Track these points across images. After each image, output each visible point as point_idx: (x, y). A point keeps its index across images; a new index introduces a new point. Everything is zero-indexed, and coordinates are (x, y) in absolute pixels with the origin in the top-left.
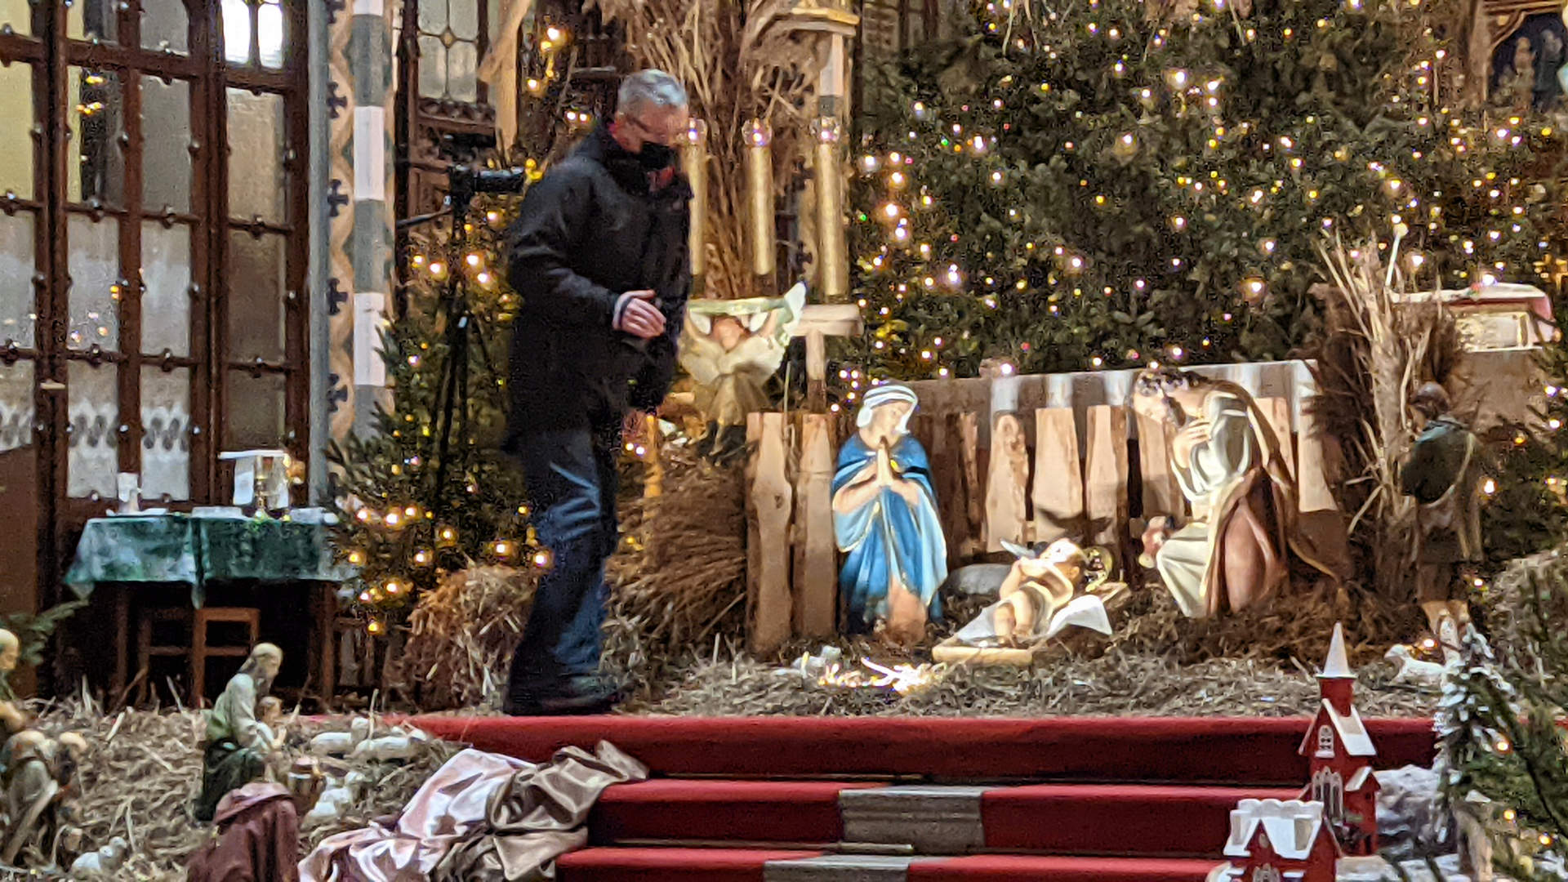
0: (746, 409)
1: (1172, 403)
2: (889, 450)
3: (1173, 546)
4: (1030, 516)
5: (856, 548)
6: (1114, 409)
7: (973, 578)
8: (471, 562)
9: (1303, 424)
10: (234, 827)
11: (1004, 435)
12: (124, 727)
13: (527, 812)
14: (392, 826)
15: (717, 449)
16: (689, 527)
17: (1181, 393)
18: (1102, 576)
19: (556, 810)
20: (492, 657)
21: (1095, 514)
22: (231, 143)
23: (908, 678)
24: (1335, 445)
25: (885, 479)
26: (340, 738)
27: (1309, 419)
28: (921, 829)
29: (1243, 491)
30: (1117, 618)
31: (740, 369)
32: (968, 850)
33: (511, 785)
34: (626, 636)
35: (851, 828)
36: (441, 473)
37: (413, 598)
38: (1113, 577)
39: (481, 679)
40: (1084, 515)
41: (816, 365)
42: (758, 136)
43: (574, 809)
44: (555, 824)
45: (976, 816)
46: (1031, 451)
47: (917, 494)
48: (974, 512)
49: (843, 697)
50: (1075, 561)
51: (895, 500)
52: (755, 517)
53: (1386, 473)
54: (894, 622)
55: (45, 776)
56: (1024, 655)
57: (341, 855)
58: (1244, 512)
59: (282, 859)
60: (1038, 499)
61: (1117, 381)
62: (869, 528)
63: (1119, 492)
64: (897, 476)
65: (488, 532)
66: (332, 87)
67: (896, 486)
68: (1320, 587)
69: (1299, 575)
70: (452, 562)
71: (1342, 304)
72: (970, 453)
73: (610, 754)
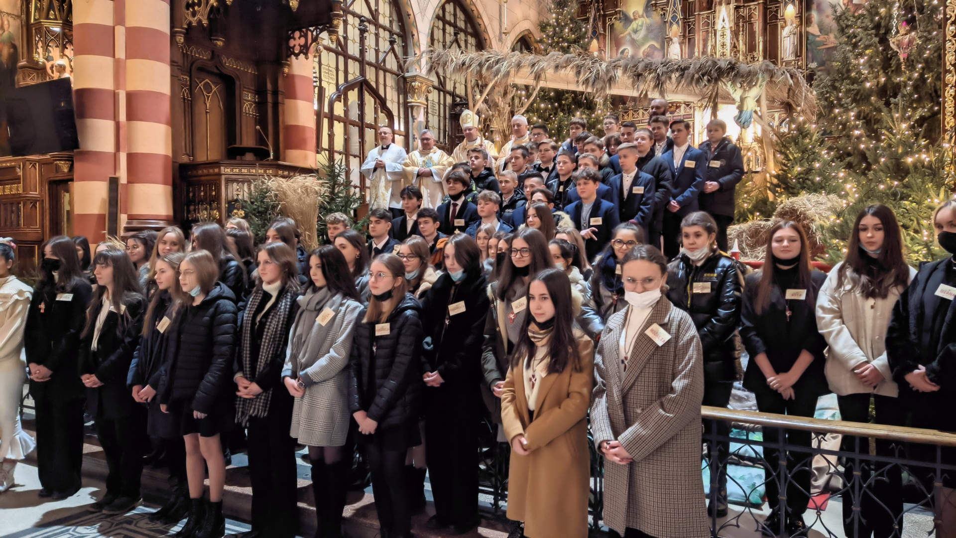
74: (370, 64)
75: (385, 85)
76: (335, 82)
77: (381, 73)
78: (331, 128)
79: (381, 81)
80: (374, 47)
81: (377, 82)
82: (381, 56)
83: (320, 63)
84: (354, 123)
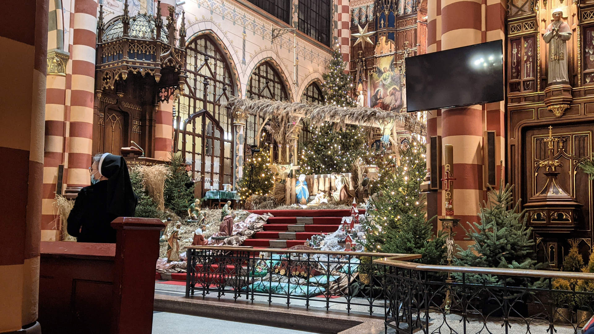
0: (285, 178)
1: (335, 177)
2: (302, 182)
3: (335, 193)
5: (298, 193)
6: (328, 178)
7: (311, 197)
8: (253, 194)
9: (350, 180)
10: (226, 221)
11: (316, 181)
13: (260, 220)
14: (244, 222)
15: (282, 182)
16: (279, 191)
17: (336, 175)
18: (326, 197)
19: (263, 220)
20: (255, 205)
21: (326, 190)
22: (225, 148)
24: (354, 182)
25: (302, 185)
26: (238, 212)
28: (306, 222)
29: (343, 187)
30: (328, 201)
31: (285, 173)
32: (311, 224)
33: (258, 217)
34: (271, 203)
35: (298, 222)
36: (250, 184)
37: (246, 199)
39: (254, 207)
42: (288, 146)
43: (266, 220)
44: (263, 222)
45: (312, 220)
46: (319, 183)
47: (306, 187)
49: (296, 208)
50: (324, 195)
51: (303, 188)
52: (286, 190)
54: (302, 201)
55: (203, 216)
56: (318, 205)
57: (237, 225)
58: (343, 189)
59: (231, 224)
60: (319, 188)
61: (329, 175)
62: (300, 191)
63: (329, 188)
65: (255, 191)
66: (237, 142)
69: (349, 196)
70: (251, 194)
71: (355, 166)
72: (311, 183)
73: (269, 214)
74: (210, 102)
75: (219, 114)
76: (188, 113)
77: (217, 107)
78: (184, 138)
79: (217, 111)
80: (213, 92)
81: (214, 112)
82: (217, 97)
83: (179, 103)
84: (198, 136)
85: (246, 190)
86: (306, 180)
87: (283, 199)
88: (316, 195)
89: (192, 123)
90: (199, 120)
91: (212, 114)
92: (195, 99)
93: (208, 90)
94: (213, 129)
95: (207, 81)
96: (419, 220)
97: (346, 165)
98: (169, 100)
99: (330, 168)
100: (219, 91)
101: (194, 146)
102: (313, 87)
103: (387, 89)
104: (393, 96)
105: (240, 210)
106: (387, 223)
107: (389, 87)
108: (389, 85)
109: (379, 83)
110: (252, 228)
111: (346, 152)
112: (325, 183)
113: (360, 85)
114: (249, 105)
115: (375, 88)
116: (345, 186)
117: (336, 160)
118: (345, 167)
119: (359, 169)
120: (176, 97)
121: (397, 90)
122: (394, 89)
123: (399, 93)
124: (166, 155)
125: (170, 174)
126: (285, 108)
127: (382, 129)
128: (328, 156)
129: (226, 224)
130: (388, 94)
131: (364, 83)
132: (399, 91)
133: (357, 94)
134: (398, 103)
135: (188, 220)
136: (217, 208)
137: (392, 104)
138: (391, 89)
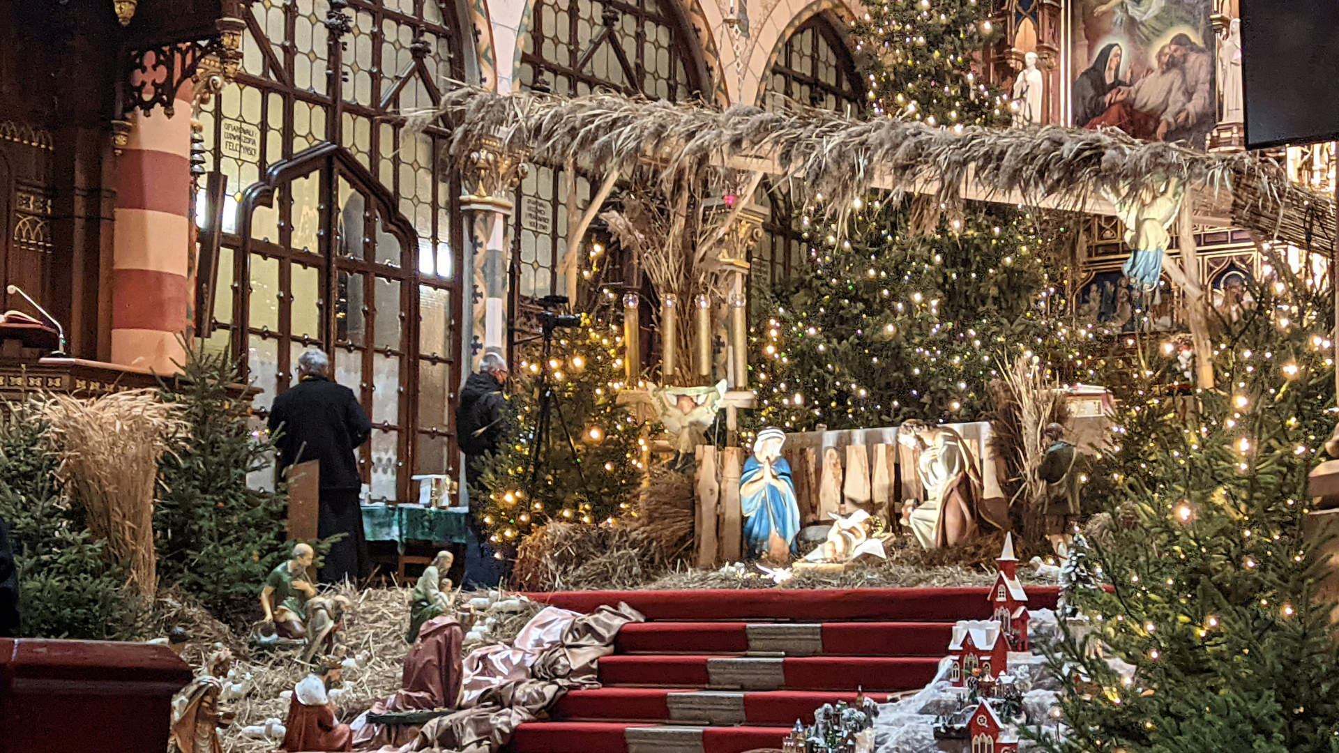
0: (694, 444)
1: (919, 438)
2: (771, 464)
3: (918, 512)
4: (843, 501)
5: (752, 515)
6: (887, 446)
7: (813, 532)
8: (550, 520)
9: (986, 453)
10: (430, 639)
11: (830, 458)
12: (367, 598)
13: (582, 637)
14: (511, 644)
15: (679, 466)
16: (665, 503)
17: (923, 433)
18: (881, 529)
19: (599, 637)
20: (561, 568)
21: (877, 500)
22: (422, 314)
23: (780, 576)
24: (1002, 463)
25: (768, 478)
26: (482, 601)
27: (989, 449)
28: (790, 645)
29: (956, 484)
30: (889, 551)
31: (692, 424)
32: (815, 654)
33: (574, 623)
34: (631, 559)
35: (752, 644)
36: (534, 475)
37: (519, 539)
38: (886, 530)
39: (554, 578)
40: (871, 500)
41: (731, 423)
42: (704, 304)
43: (607, 635)
44: (597, 643)
45: (818, 637)
46: (844, 470)
47: (785, 487)
48: (814, 500)
49: (747, 583)
50: (868, 522)
51: (773, 490)
52: (699, 498)
53: (1029, 476)
54: (772, 553)
55: (327, 618)
56: (841, 567)
57: (483, 658)
58: (956, 495)
59: (454, 656)
60: (847, 492)
61: (888, 432)
62: (759, 504)
63: (889, 489)
64: (774, 477)
65: (559, 505)
66: (475, 287)
67: (774, 482)
68: (995, 534)
69: (983, 527)
70: (540, 520)
72: (812, 469)
73: (625, 608)
74: (356, 110)
75: (396, 161)
76: (257, 158)
77: (386, 131)
78: (242, 273)
79: (386, 150)
80: (368, 66)
81: (374, 154)
82: (387, 89)
83: (218, 115)
84: (305, 259)
85: (519, 500)
86: (787, 453)
87: (683, 540)
88: (830, 523)
89: (276, 203)
90: (306, 190)
91: (364, 161)
92: (291, 95)
93: (347, 57)
94: (369, 230)
95: (340, 17)
96: (1305, 636)
97: (963, 385)
98: (178, 103)
99: (891, 398)
100: (397, 61)
101: (285, 303)
102: (815, 37)
103: (1148, 42)
104: (1174, 75)
105: (492, 593)
106: (1160, 649)
107: (1158, 33)
108: (1158, 26)
109: (1111, 12)
110: (547, 672)
111: (964, 328)
112: (871, 467)
113: (1027, 25)
114: (532, 122)
115: (1093, 37)
116: (966, 479)
117: (922, 364)
118: (960, 395)
119: (1027, 403)
120: (207, 86)
121: (1194, 48)
122: (1180, 40)
123: (1204, 59)
124: (161, 348)
125: (183, 431)
126: (691, 135)
127: (1131, 224)
128: (883, 347)
129: (433, 657)
130: (1154, 63)
131: (1044, 16)
132: (1201, 51)
133: (1012, 64)
134: (1197, 104)
135: (264, 639)
136: (390, 584)
137: (1172, 109)
138: (1166, 40)
